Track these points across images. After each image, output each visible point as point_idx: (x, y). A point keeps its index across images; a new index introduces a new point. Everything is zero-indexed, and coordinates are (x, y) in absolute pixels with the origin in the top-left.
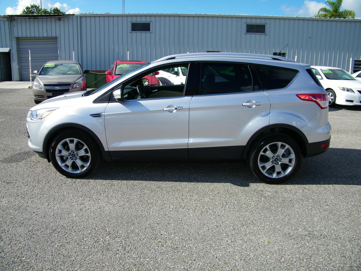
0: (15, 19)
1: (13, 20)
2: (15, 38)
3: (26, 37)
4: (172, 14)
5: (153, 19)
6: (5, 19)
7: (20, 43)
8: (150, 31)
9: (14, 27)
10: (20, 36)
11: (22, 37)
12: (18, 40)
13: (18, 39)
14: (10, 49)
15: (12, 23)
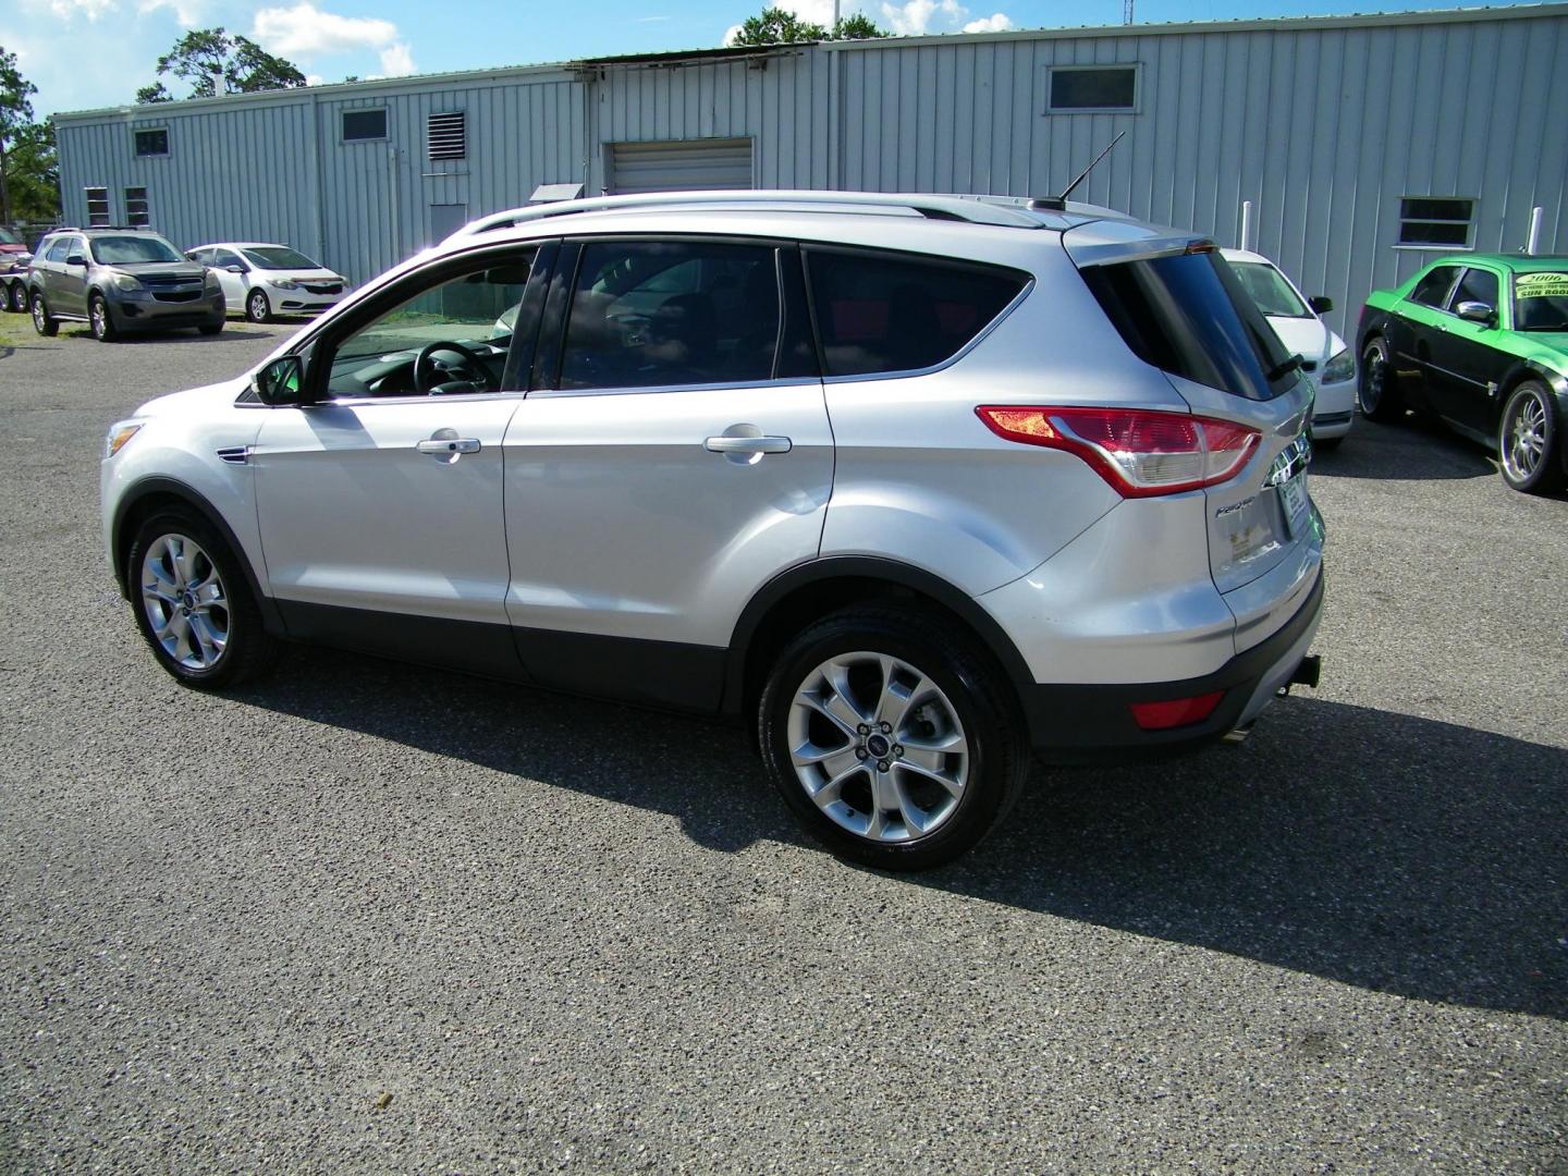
0: (606, 74)
1: (599, 76)
2: (601, 146)
3: (641, 142)
4: (1241, 23)
5: (1148, 50)
6: (571, 76)
7: (618, 165)
8: (1131, 105)
9: (601, 104)
10: (619, 137)
11: (627, 143)
12: (615, 152)
13: (612, 149)
14: (583, 187)
15: (595, 88)
